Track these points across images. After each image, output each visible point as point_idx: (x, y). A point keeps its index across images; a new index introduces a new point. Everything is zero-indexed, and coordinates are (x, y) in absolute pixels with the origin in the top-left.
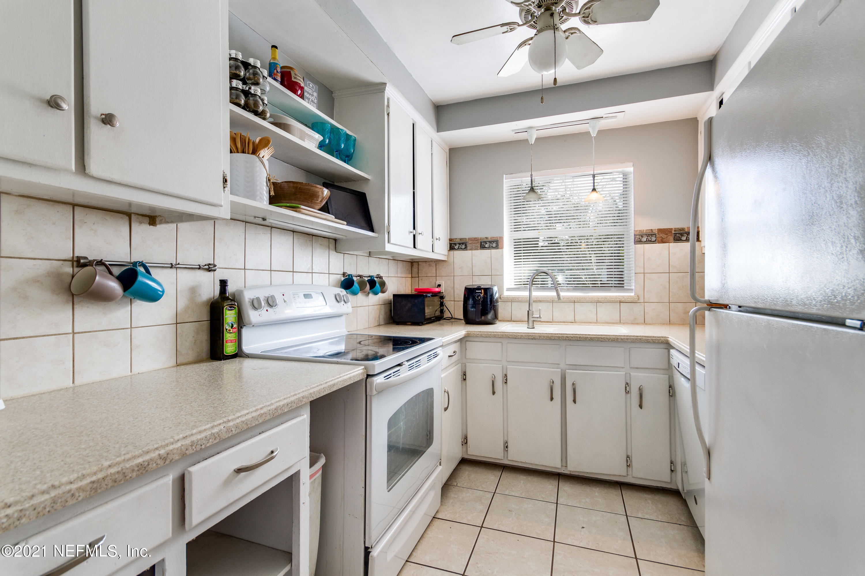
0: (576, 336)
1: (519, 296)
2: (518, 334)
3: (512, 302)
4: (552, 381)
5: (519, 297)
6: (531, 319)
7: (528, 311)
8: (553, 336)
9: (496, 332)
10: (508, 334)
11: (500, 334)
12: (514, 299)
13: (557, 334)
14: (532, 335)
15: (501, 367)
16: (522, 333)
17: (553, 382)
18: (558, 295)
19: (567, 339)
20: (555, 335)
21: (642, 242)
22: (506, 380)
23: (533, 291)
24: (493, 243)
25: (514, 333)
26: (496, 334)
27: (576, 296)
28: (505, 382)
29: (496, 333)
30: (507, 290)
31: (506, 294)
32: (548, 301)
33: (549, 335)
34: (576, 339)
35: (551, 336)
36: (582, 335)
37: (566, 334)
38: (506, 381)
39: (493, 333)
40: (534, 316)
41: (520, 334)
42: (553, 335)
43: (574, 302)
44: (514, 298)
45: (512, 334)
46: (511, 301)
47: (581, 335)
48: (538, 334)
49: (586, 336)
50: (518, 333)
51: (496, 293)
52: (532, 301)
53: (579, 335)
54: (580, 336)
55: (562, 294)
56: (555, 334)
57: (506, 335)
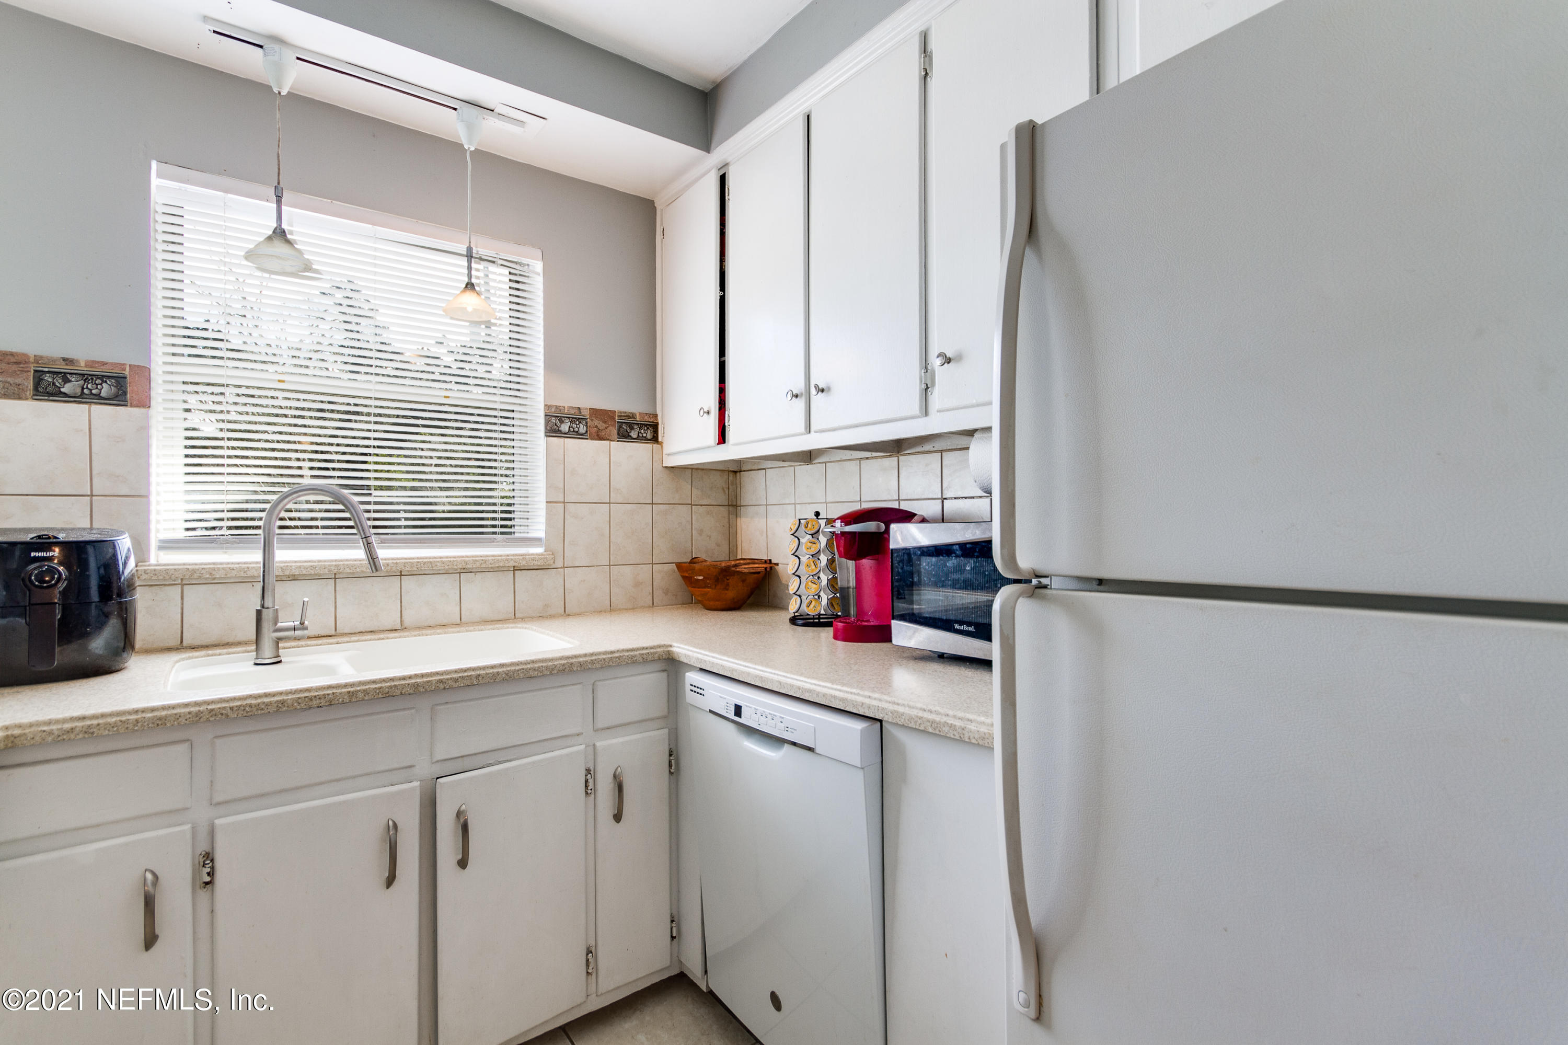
0: (466, 674)
1: (214, 564)
2: (266, 700)
3: (183, 585)
4: (391, 823)
5: (214, 569)
6: (268, 636)
7: (259, 613)
8: (395, 686)
9: (164, 708)
10: (224, 705)
11: (187, 710)
12: (196, 576)
13: (410, 677)
14: (321, 693)
15: (189, 836)
16: (281, 693)
17: (395, 826)
18: (372, 558)
19: (441, 686)
20: (403, 682)
21: (561, 432)
22: (209, 874)
23: (279, 548)
24: (99, 381)
25: (250, 696)
26: (166, 716)
27: (406, 559)
28: (207, 883)
29: (164, 713)
30: (160, 548)
31: (158, 558)
32: (320, 575)
33: (384, 685)
34: (468, 683)
35: (391, 687)
36: (484, 668)
37: (437, 673)
38: (208, 879)
39: (149, 715)
40: (279, 625)
41: (272, 699)
42: (396, 683)
43: (401, 575)
44: (194, 571)
45: (239, 703)
46: (180, 581)
47: (480, 668)
48: (346, 686)
49: (495, 670)
50: (266, 695)
51: (127, 558)
52: (271, 580)
53: (474, 669)
54: (478, 672)
55: (384, 553)
56: (404, 678)
57: (212, 710)
